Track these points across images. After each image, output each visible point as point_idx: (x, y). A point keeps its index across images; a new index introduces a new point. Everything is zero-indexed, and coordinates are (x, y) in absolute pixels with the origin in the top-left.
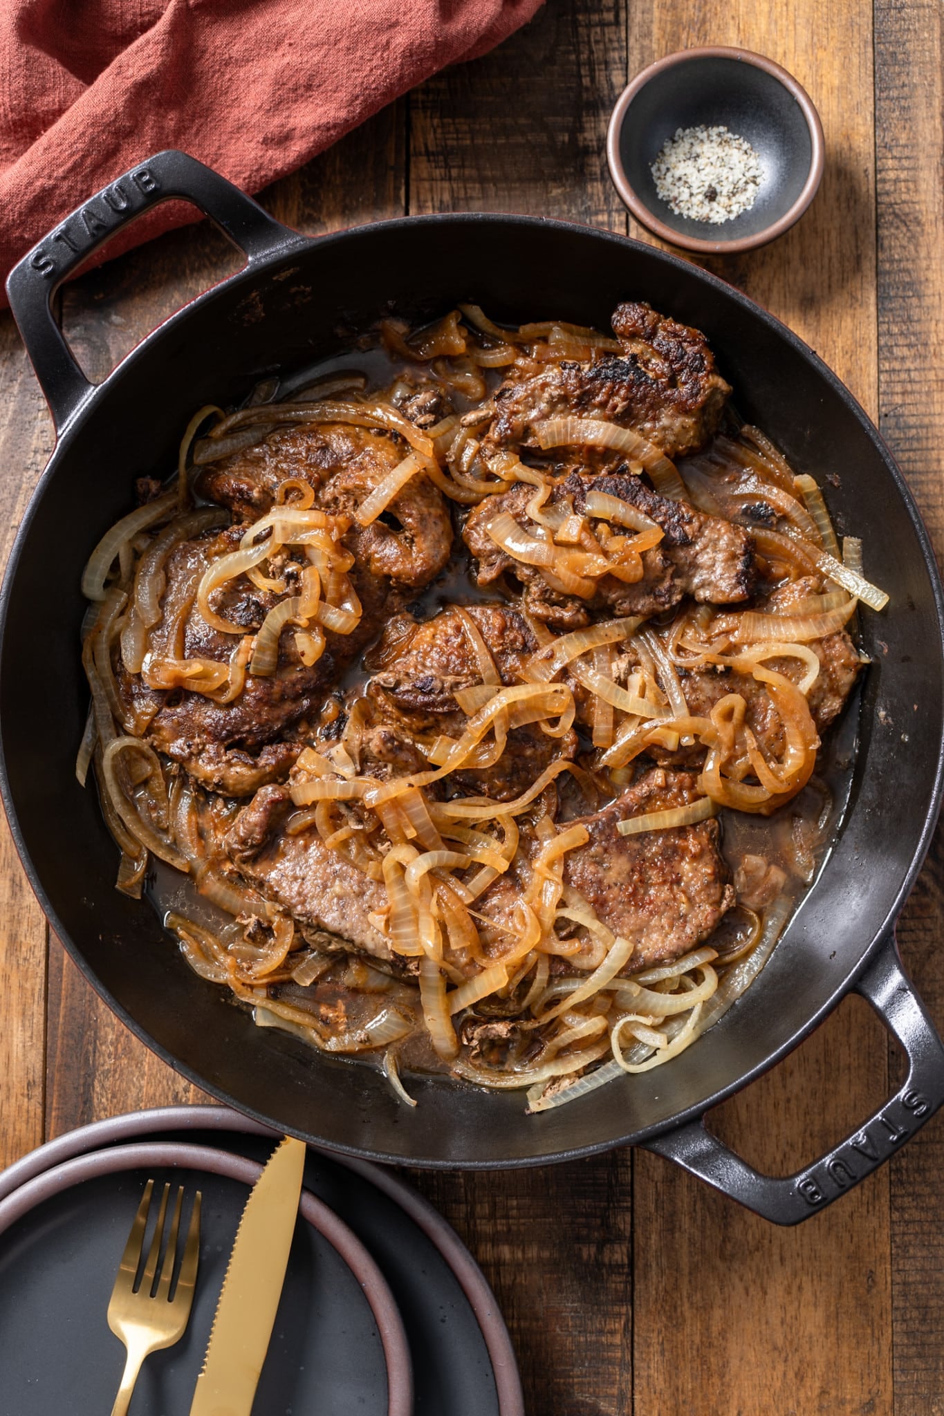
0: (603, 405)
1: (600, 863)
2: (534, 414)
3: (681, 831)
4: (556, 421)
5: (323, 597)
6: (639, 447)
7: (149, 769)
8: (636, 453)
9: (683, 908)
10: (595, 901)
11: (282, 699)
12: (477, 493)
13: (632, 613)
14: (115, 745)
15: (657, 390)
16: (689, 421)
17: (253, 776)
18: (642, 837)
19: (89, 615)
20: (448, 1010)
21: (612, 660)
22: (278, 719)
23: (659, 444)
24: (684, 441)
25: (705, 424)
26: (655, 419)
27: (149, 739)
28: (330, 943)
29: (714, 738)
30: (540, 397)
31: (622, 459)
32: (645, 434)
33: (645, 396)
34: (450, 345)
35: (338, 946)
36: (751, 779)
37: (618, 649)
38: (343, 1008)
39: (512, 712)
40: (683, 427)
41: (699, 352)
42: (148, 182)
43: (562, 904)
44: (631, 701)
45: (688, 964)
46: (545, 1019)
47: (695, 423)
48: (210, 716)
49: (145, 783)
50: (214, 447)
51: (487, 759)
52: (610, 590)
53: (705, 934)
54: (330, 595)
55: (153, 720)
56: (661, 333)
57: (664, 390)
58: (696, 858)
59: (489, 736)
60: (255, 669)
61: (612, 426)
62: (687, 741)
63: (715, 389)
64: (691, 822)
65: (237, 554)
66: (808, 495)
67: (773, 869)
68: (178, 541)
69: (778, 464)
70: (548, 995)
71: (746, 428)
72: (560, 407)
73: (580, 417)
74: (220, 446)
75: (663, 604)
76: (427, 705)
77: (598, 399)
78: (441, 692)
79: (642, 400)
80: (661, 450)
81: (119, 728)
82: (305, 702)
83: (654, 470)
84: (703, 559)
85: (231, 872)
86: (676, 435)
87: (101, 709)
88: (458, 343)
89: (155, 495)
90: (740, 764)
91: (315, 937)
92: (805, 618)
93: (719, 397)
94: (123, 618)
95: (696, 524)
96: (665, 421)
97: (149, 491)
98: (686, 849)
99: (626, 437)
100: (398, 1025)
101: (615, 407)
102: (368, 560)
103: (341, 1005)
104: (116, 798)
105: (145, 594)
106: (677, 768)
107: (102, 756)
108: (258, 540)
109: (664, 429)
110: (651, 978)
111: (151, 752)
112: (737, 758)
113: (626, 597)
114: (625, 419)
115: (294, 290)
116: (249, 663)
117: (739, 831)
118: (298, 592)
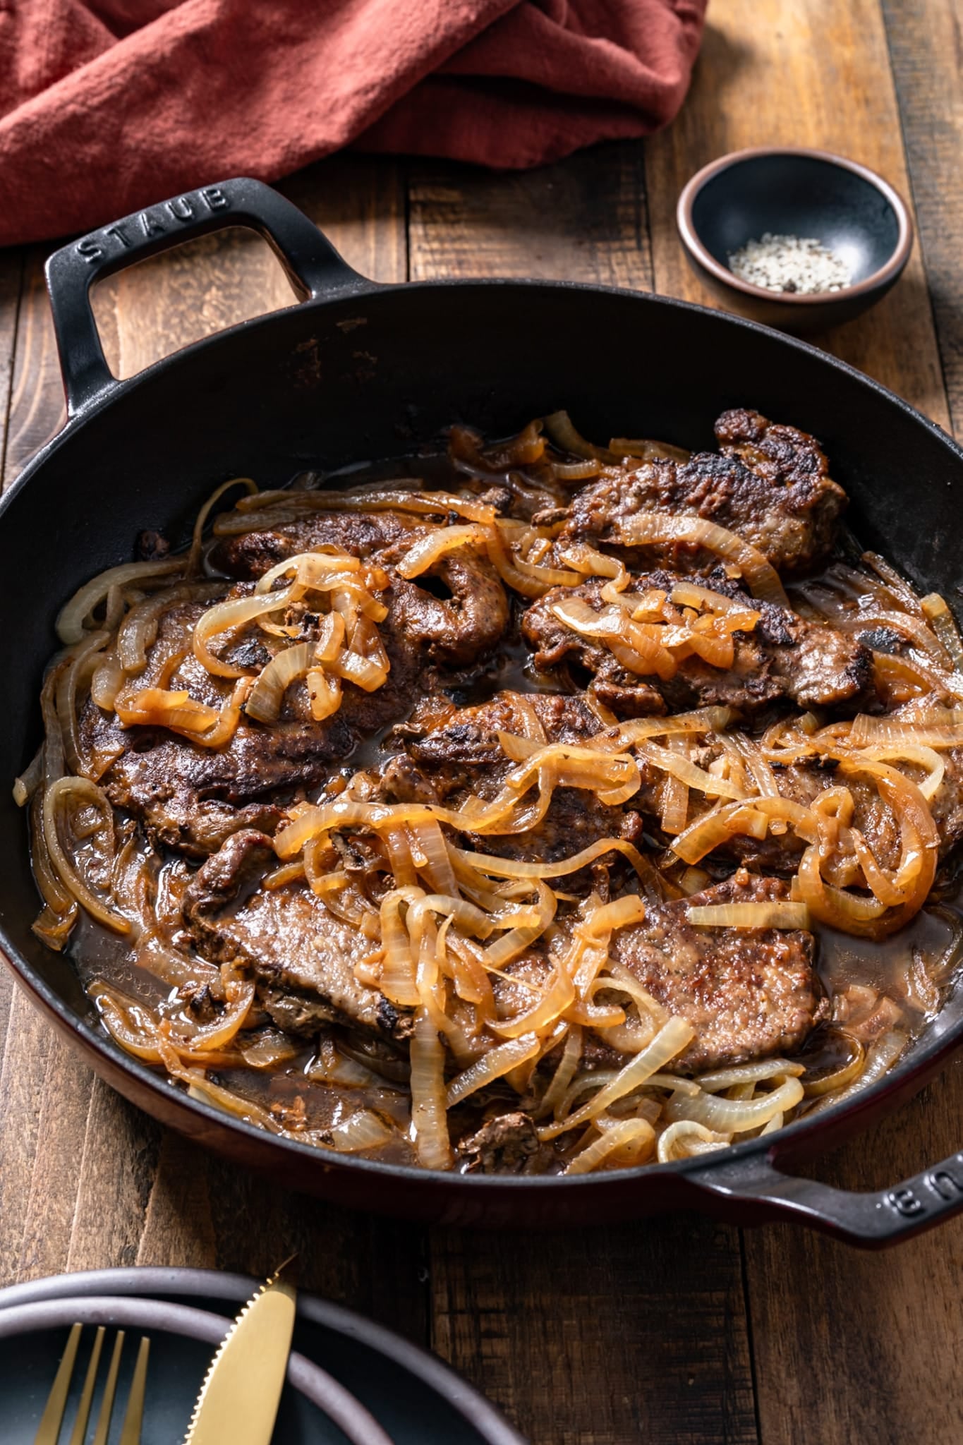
0: (697, 502)
1: (660, 946)
2: (619, 509)
3: (766, 934)
4: (642, 517)
5: (345, 645)
6: (738, 549)
7: (96, 821)
8: (734, 555)
9: (763, 1007)
10: (649, 983)
11: (279, 755)
12: (544, 582)
13: (721, 703)
14: (60, 786)
15: (762, 486)
16: (798, 524)
17: (229, 823)
18: (717, 933)
19: (60, 658)
20: (443, 1099)
21: (690, 748)
22: (270, 774)
23: (763, 548)
24: (793, 546)
25: (816, 535)
26: (758, 520)
27: (106, 788)
28: (299, 1012)
29: (813, 829)
30: (626, 491)
31: (718, 562)
32: (747, 537)
33: (748, 493)
34: (528, 451)
35: (310, 1015)
36: (858, 887)
37: (699, 741)
38: (302, 1105)
39: (561, 769)
40: (792, 531)
41: (810, 452)
42: (219, 199)
43: (603, 973)
44: (712, 784)
45: (764, 1071)
46: (572, 1122)
47: (806, 526)
48: (185, 763)
49: (91, 837)
50: (237, 520)
51: (527, 820)
52: (694, 676)
53: (789, 1038)
54: (355, 641)
55: (114, 762)
56: (769, 436)
57: (770, 486)
58: (785, 961)
59: (531, 796)
60: (252, 708)
61: (706, 523)
62: (779, 829)
63: (828, 492)
64: (782, 925)
65: (250, 599)
66: (937, 619)
67: (885, 1002)
68: (180, 600)
69: (904, 594)
70: (579, 1086)
71: (868, 554)
72: (649, 503)
73: (671, 514)
74: (245, 518)
75: (756, 695)
76: (458, 754)
77: (692, 496)
78: (478, 740)
79: (744, 497)
80: (764, 557)
81: (70, 769)
82: (307, 769)
83: (754, 577)
84: (808, 662)
85: (182, 940)
86: (783, 540)
87: (52, 753)
88: (536, 445)
89: (161, 555)
90: (845, 865)
91: (281, 1005)
92: (929, 727)
93: (832, 503)
94: (102, 655)
95: (801, 628)
96: (769, 521)
97: (155, 549)
98: (770, 953)
99: (722, 537)
100: (373, 1129)
101: (711, 502)
102: (404, 625)
103: (300, 1104)
104: (52, 836)
105: (131, 636)
106: (764, 869)
107: (43, 795)
108: (275, 588)
109: (770, 531)
110: (714, 1079)
111: (105, 800)
112: (840, 857)
113: (711, 684)
114: (722, 515)
115: (357, 354)
116: (246, 701)
117: (842, 956)
118: (316, 637)
